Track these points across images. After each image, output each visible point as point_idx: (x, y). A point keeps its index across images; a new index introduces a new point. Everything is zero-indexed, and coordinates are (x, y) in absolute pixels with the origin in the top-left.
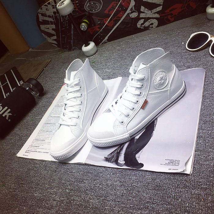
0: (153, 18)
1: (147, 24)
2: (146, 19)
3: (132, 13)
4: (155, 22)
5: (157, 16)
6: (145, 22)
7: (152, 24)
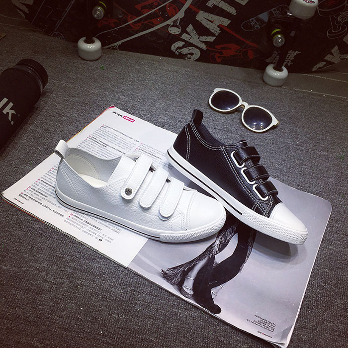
0: (197, 47)
1: (185, 51)
2: (188, 44)
3: (173, 26)
4: (197, 54)
5: (204, 47)
6: (184, 47)
7: (192, 54)
